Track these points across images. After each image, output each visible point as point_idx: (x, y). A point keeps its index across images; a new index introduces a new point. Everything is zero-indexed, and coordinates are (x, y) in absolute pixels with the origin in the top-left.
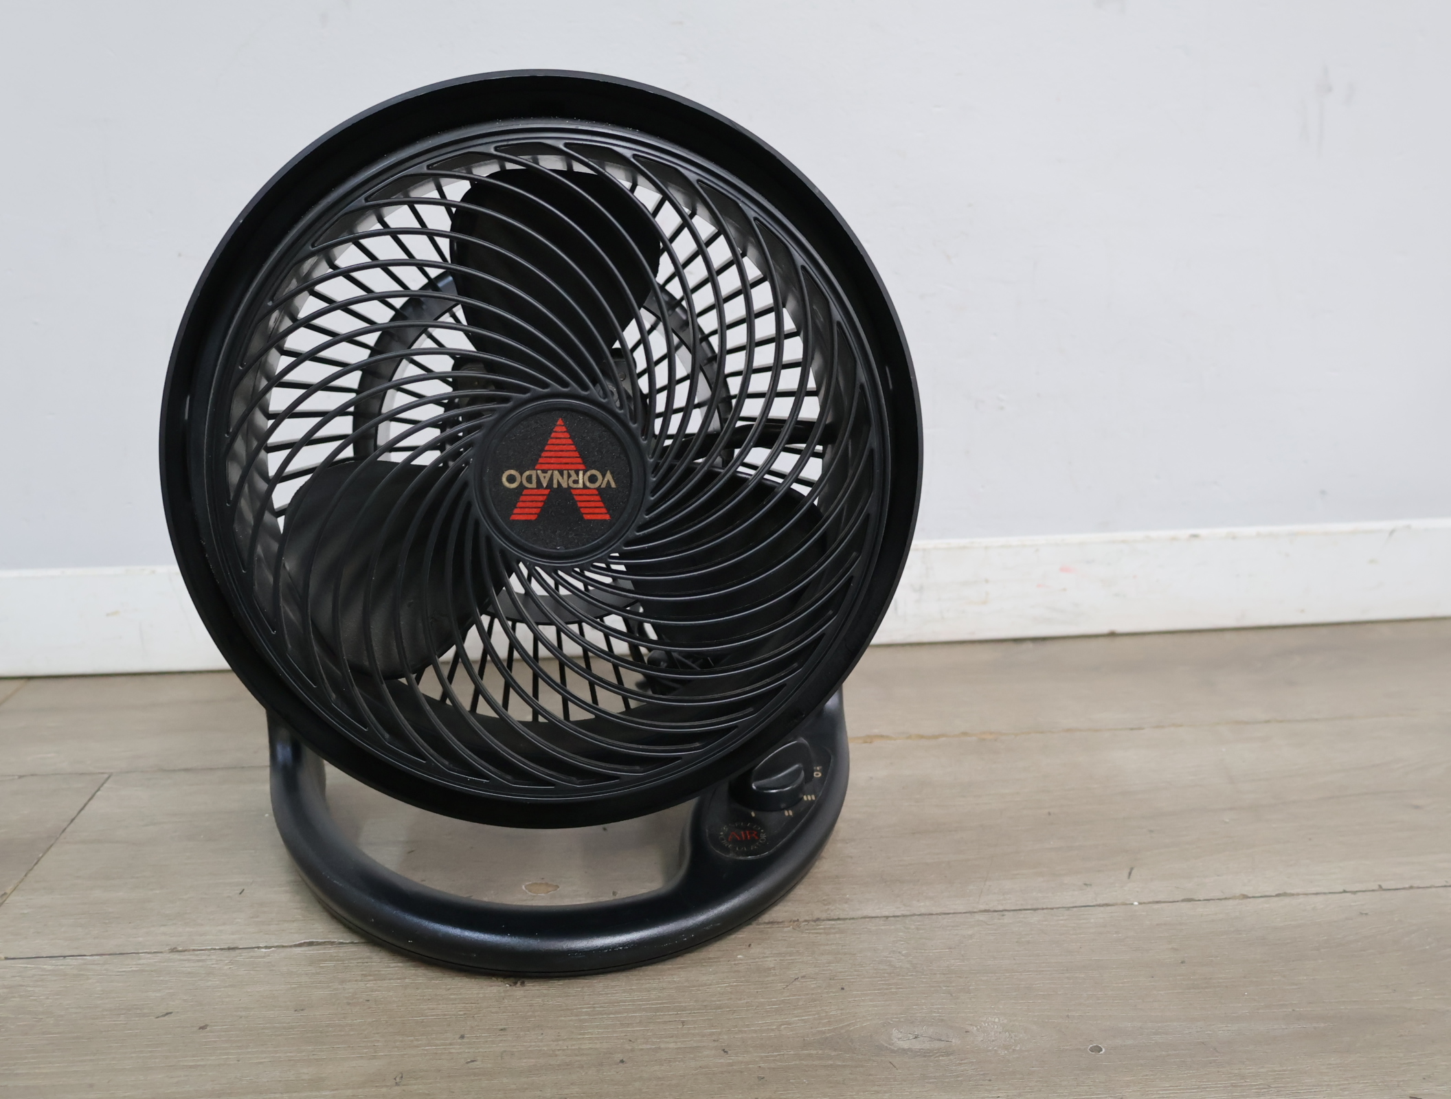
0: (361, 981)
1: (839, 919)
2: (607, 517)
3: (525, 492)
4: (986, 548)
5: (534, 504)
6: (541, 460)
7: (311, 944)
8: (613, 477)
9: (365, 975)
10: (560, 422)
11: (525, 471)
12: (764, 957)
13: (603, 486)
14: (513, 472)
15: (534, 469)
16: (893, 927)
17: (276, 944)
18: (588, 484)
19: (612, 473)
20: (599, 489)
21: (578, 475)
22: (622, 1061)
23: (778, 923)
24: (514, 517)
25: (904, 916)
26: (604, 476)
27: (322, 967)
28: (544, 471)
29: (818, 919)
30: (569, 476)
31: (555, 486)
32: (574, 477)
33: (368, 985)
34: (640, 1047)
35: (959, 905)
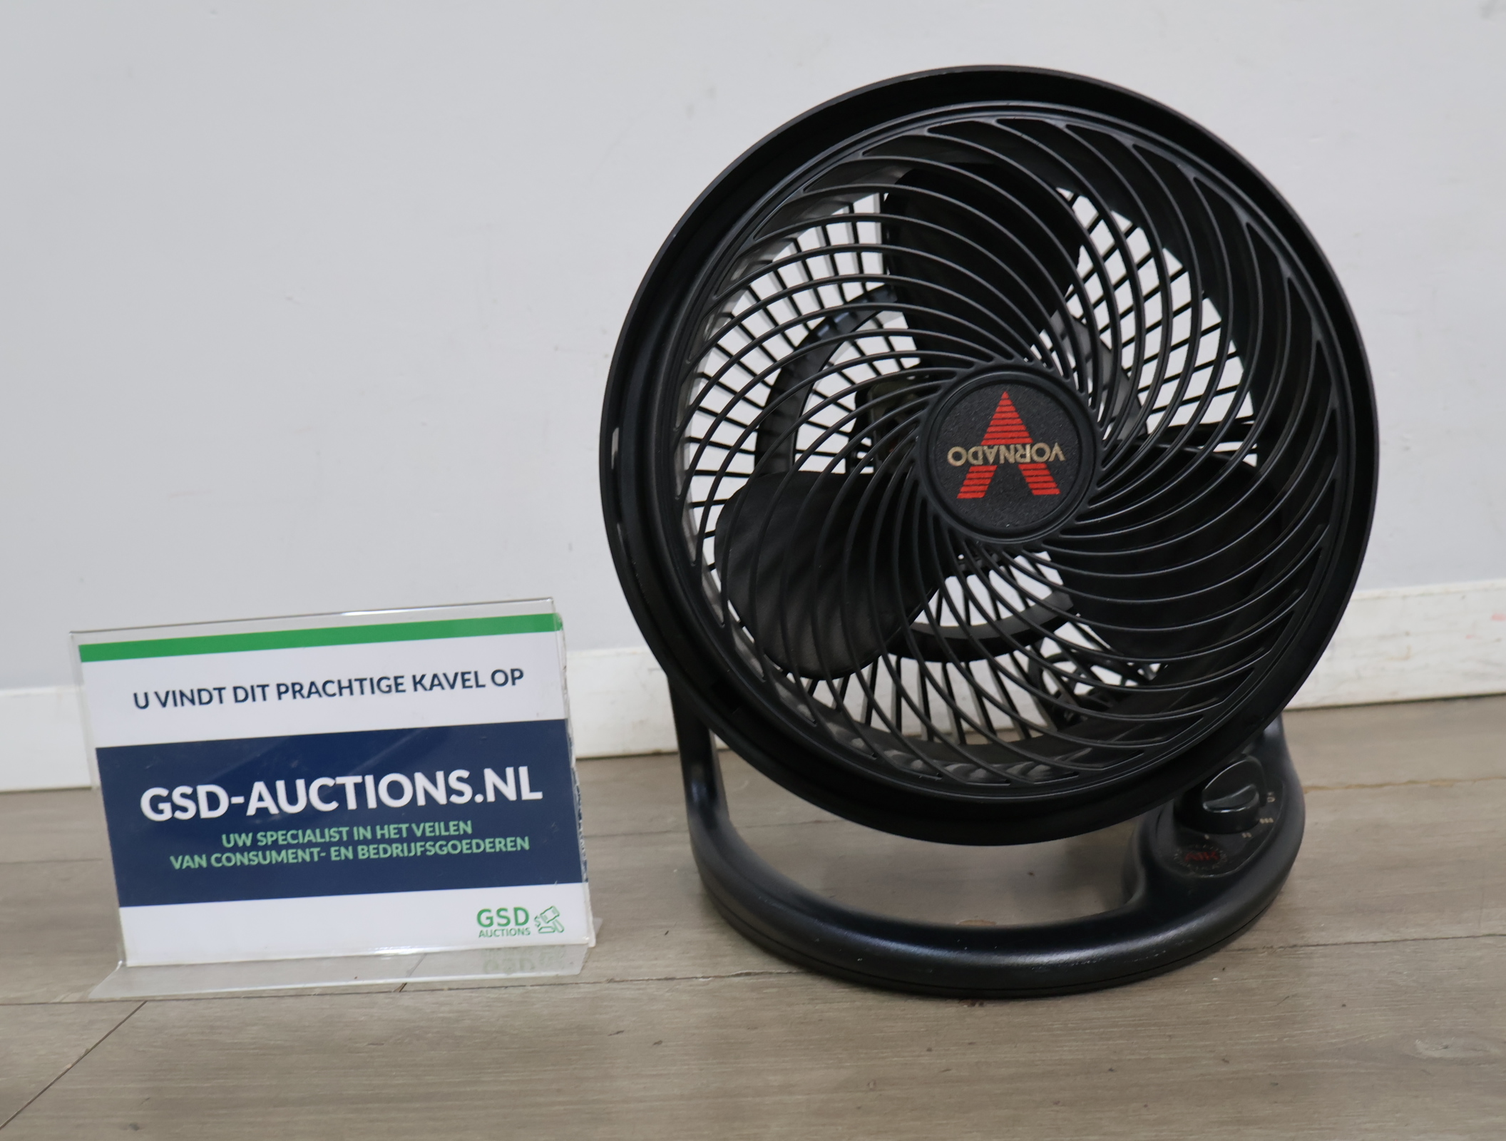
0: (809, 1004)
1: (1318, 945)
2: (1057, 492)
3: (971, 469)
4: (1405, 597)
5: (982, 482)
6: (986, 436)
7: (748, 974)
8: (1062, 450)
9: (813, 999)
10: (1005, 395)
11: (971, 448)
12: (1243, 979)
13: (1051, 459)
14: (958, 449)
15: (980, 445)
16: (1384, 951)
17: (713, 975)
18: (1036, 458)
19: (1060, 445)
20: (1046, 462)
21: (1025, 449)
22: (1111, 1070)
23: (1250, 950)
24: (961, 496)
25: (1395, 941)
26: (1052, 448)
27: (765, 993)
28: (990, 447)
29: (1295, 946)
30: (1016, 451)
31: (1002, 461)
32: (1021, 451)
33: (817, 1008)
34: (1128, 1057)
35: (1459, 931)
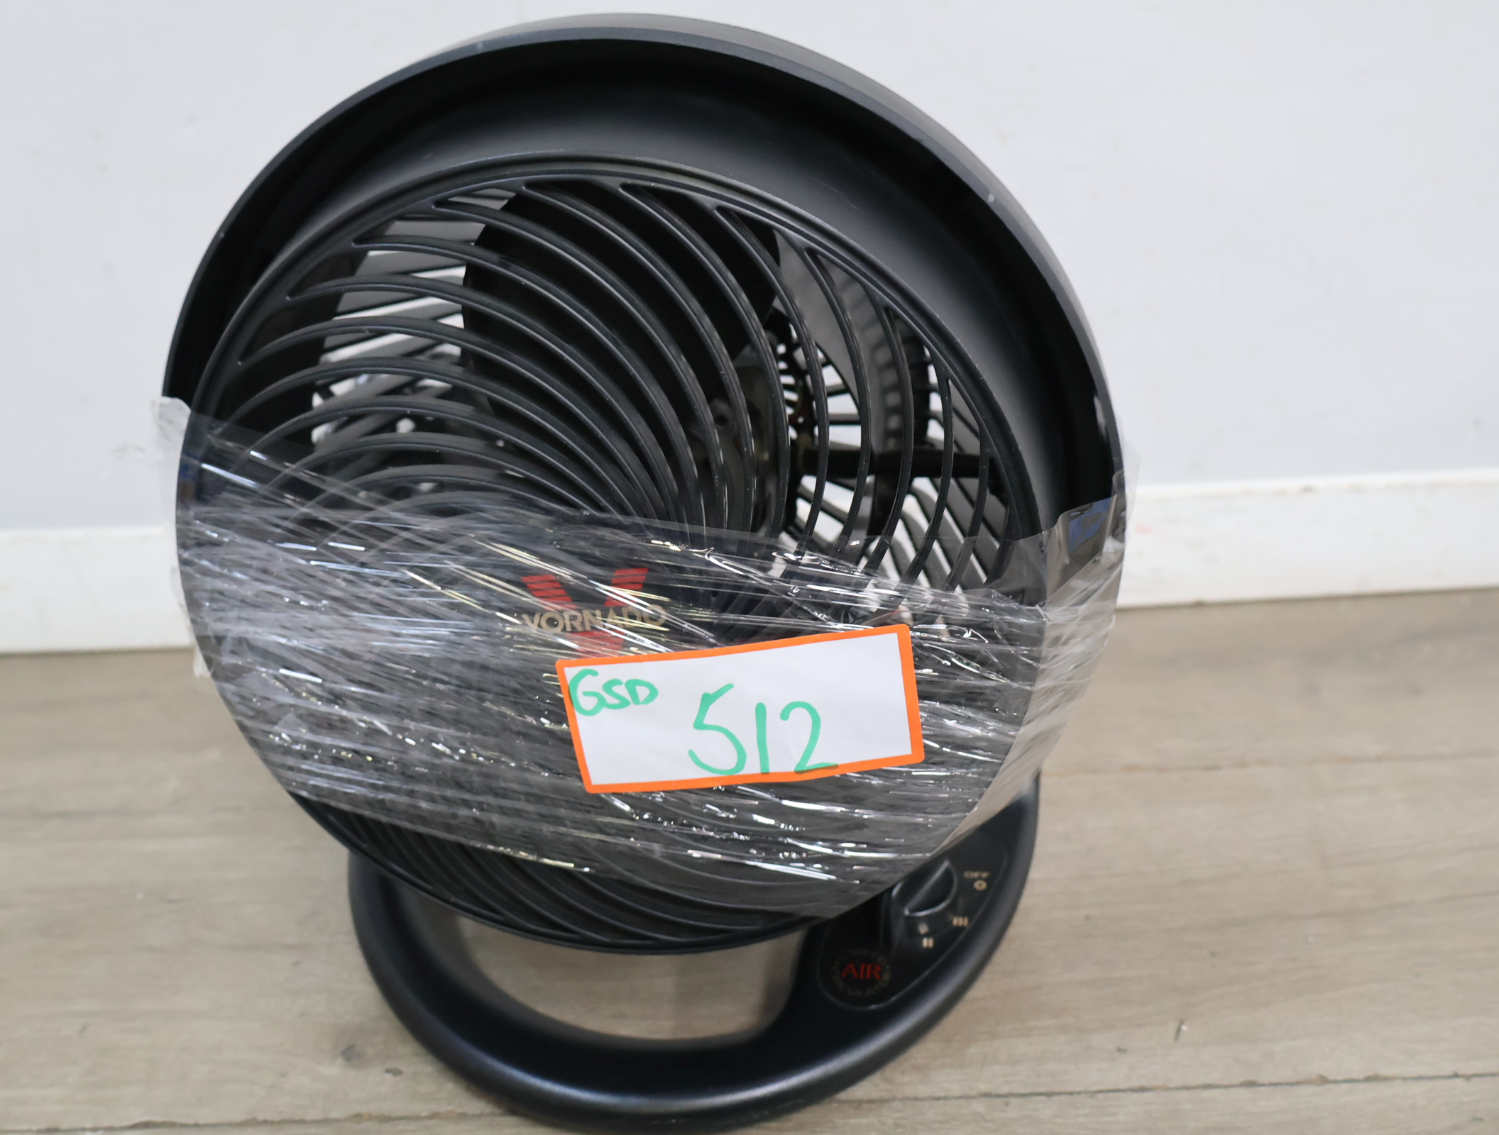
17: (105, 1124)
